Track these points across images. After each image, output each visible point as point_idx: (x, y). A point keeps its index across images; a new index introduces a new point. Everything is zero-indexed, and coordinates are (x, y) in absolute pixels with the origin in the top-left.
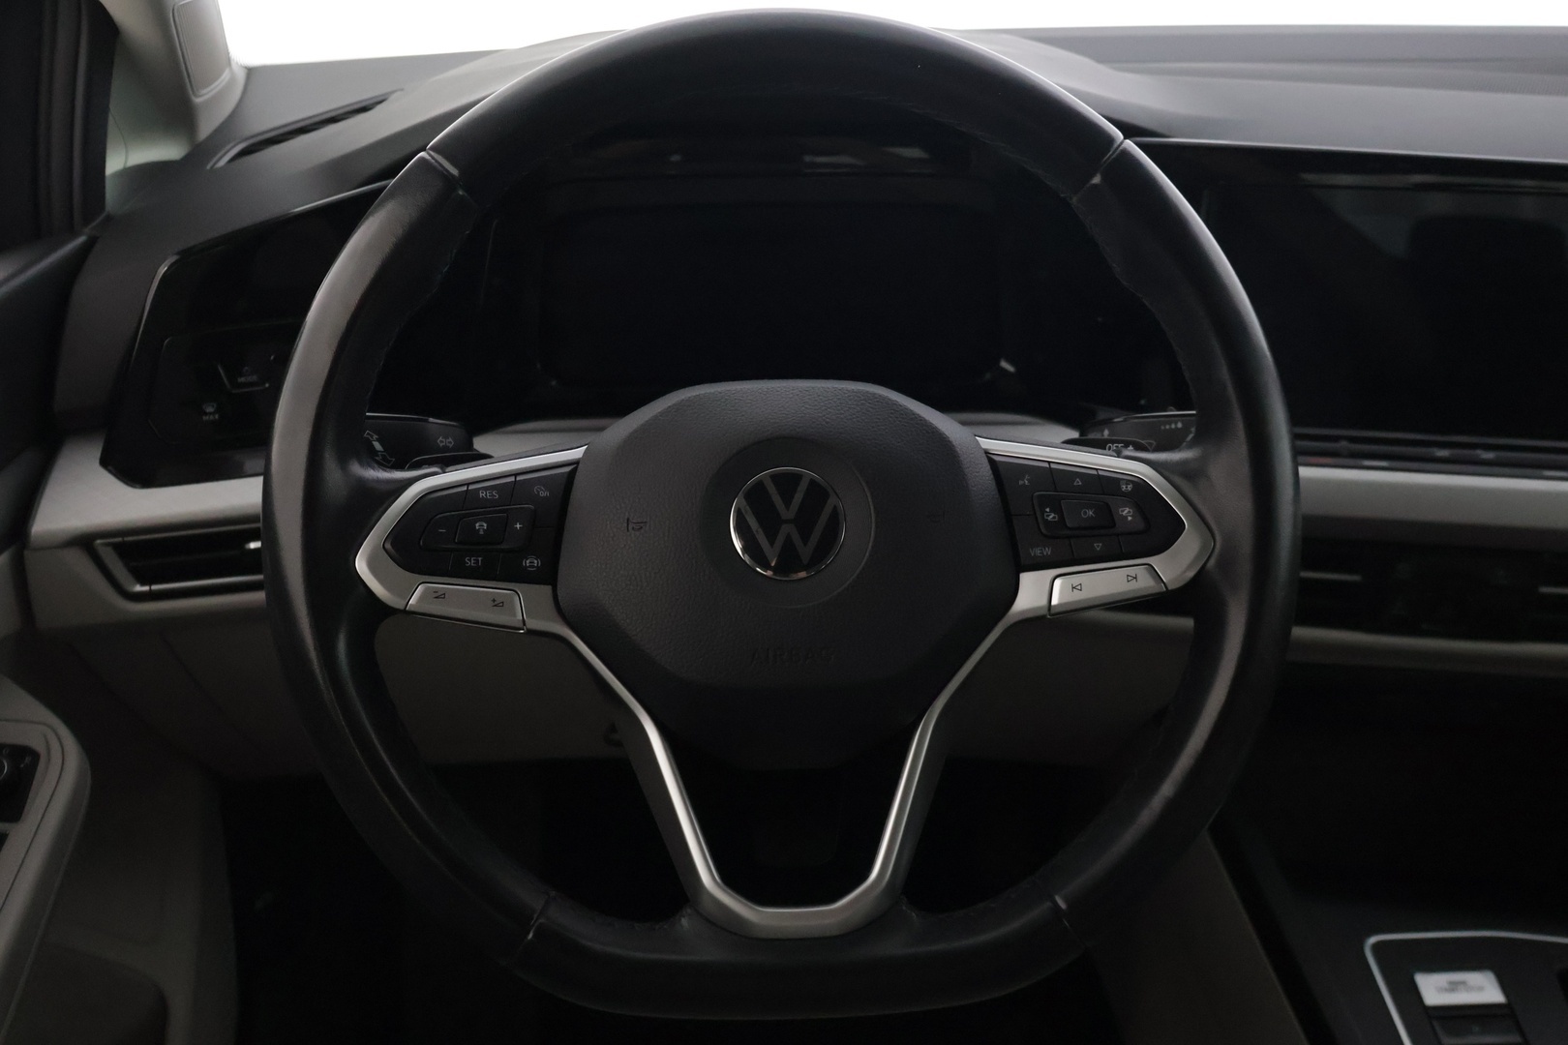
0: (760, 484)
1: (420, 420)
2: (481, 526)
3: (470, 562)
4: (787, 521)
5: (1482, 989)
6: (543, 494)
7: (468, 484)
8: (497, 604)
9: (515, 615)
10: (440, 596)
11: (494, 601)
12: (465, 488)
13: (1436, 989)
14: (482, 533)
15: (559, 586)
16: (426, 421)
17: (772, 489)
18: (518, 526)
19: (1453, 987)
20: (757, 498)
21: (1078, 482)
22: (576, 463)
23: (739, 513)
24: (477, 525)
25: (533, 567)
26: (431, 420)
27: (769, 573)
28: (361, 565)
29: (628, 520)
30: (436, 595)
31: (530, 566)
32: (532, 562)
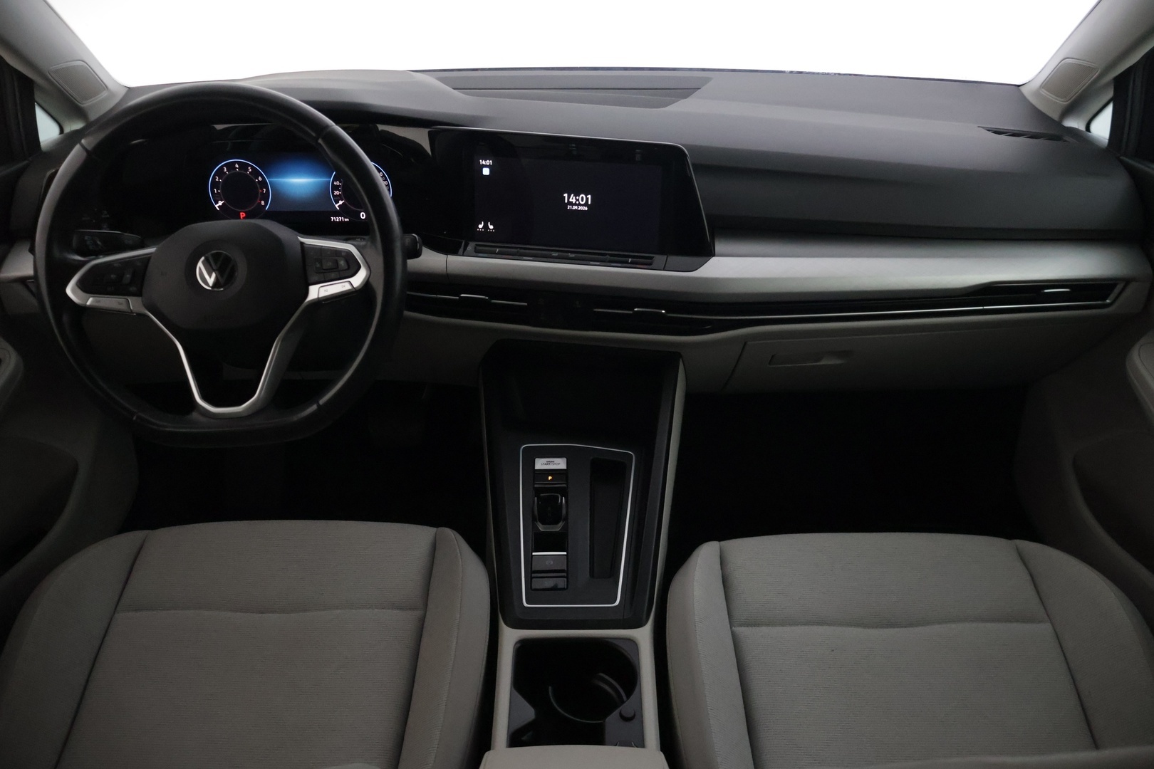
3: (109, 289)
4: (217, 270)
5: (560, 464)
7: (110, 262)
13: (541, 464)
15: (143, 297)
18: (128, 276)
19: (548, 463)
21: (329, 253)
22: (153, 253)
23: (200, 268)
25: (134, 290)
27: (210, 288)
28: (69, 291)
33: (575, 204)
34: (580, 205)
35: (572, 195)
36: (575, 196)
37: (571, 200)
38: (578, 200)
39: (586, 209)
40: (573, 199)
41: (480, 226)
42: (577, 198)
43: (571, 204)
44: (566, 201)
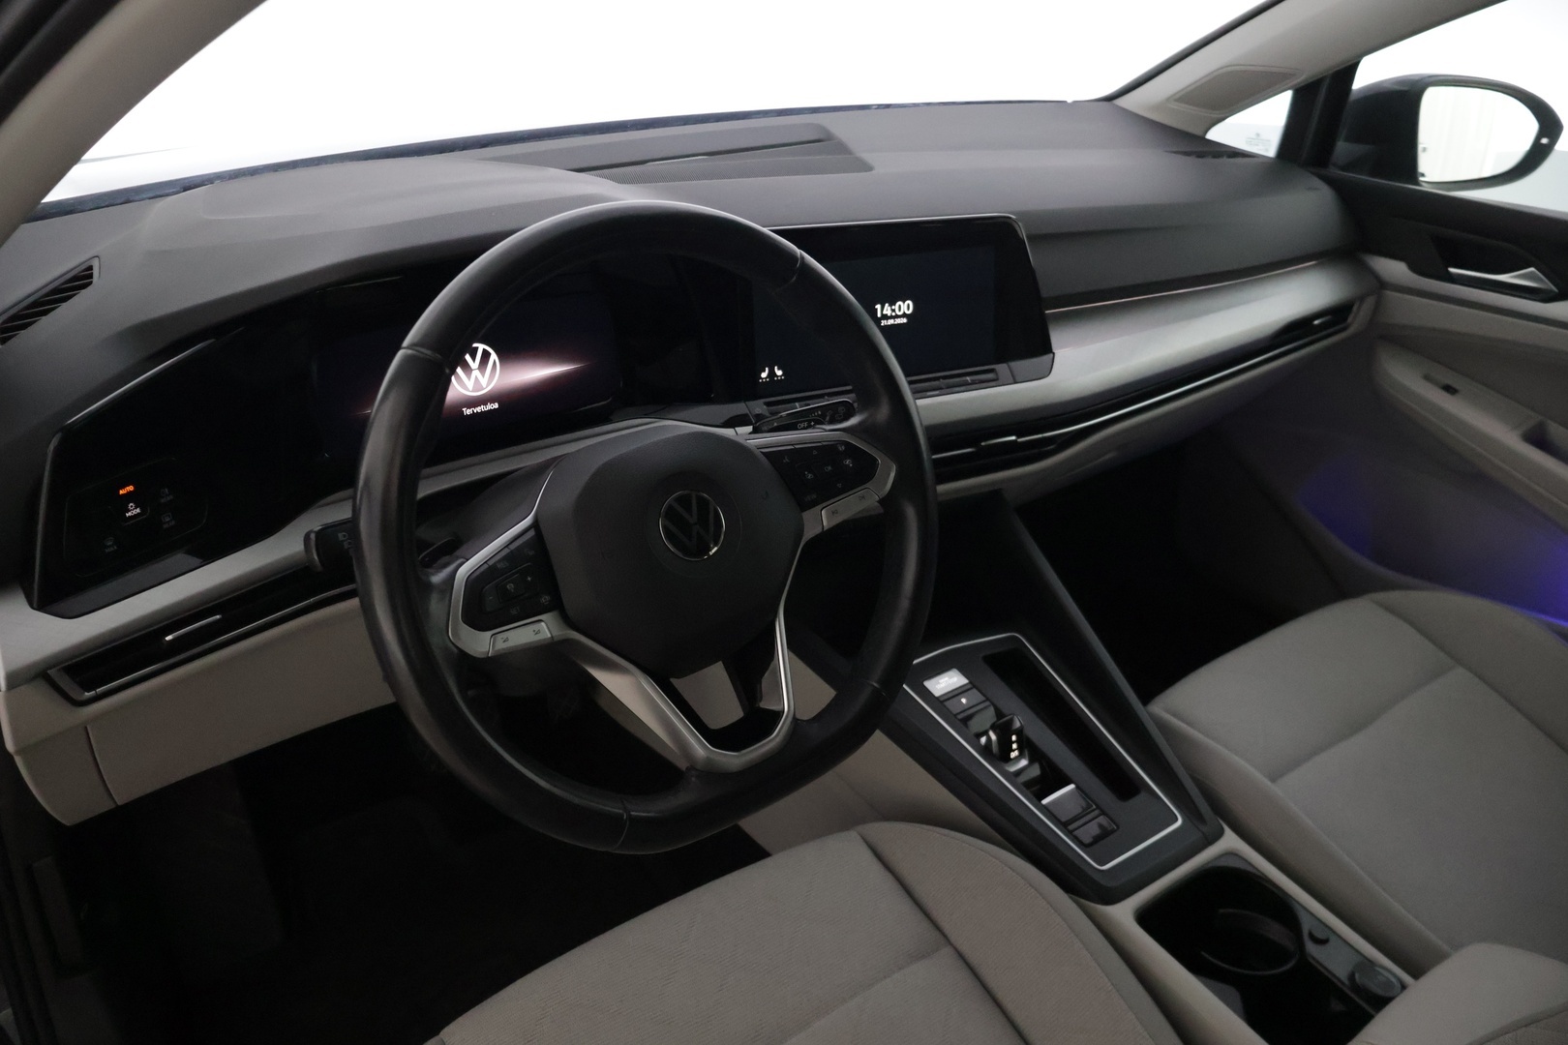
2: (511, 587)
3: (514, 612)
4: (696, 524)
6: (531, 553)
7: (487, 562)
8: (537, 632)
9: (547, 636)
11: (534, 631)
12: (487, 565)
14: (512, 591)
15: (566, 608)
17: (676, 506)
18: (529, 579)
20: (671, 515)
21: (815, 452)
22: (534, 526)
23: (664, 527)
24: (508, 586)
25: (547, 601)
30: (504, 640)
32: (545, 599)
33: (891, 317)
34: (897, 316)
35: (887, 305)
36: (891, 305)
37: (884, 312)
38: (894, 311)
39: (905, 320)
40: (887, 311)
41: (764, 375)
42: (893, 307)
43: (885, 317)
44: (879, 315)
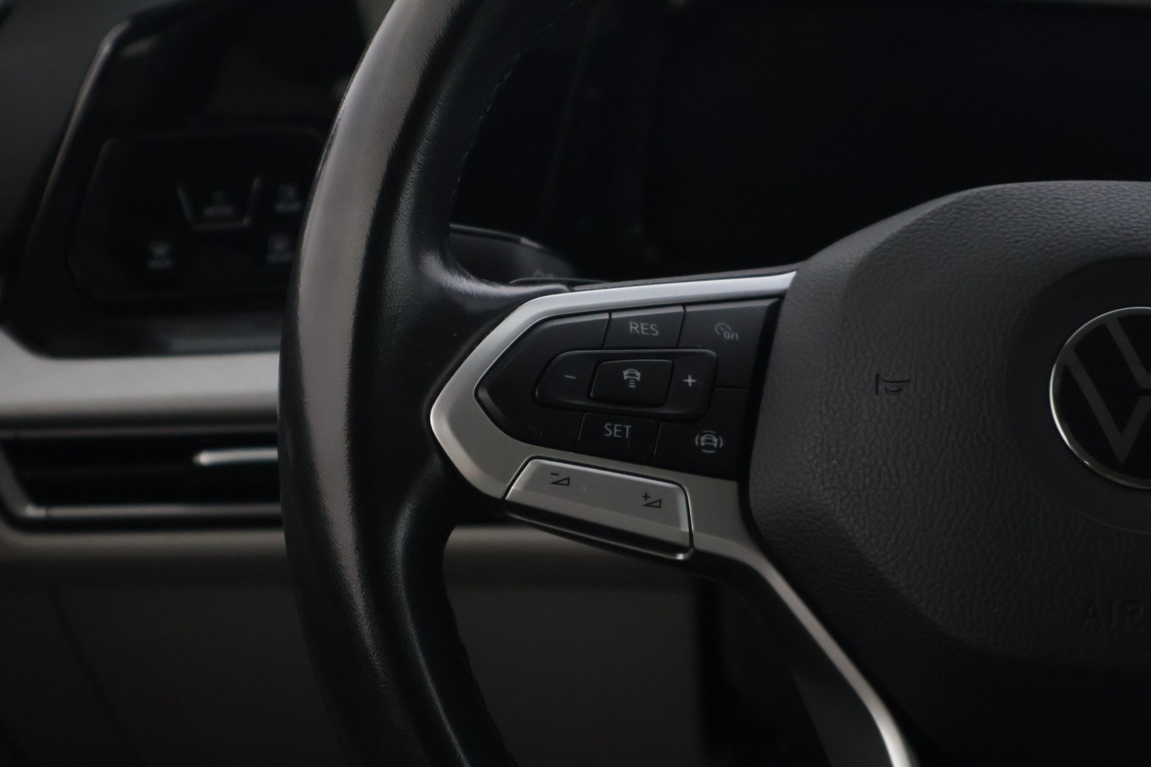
0: (1101, 329)
1: (504, 239)
2: (632, 376)
3: (612, 430)
6: (728, 336)
7: (610, 311)
8: (653, 503)
9: (677, 522)
10: (562, 481)
11: (646, 497)
12: (606, 316)
14: (632, 386)
15: (752, 483)
16: (518, 242)
17: (1121, 338)
18: (690, 381)
20: (1096, 350)
22: (780, 296)
23: (1064, 374)
24: (626, 373)
25: (711, 448)
26: (524, 241)
28: (438, 423)
29: (878, 376)
30: (556, 478)
31: (707, 447)
32: (709, 441)
